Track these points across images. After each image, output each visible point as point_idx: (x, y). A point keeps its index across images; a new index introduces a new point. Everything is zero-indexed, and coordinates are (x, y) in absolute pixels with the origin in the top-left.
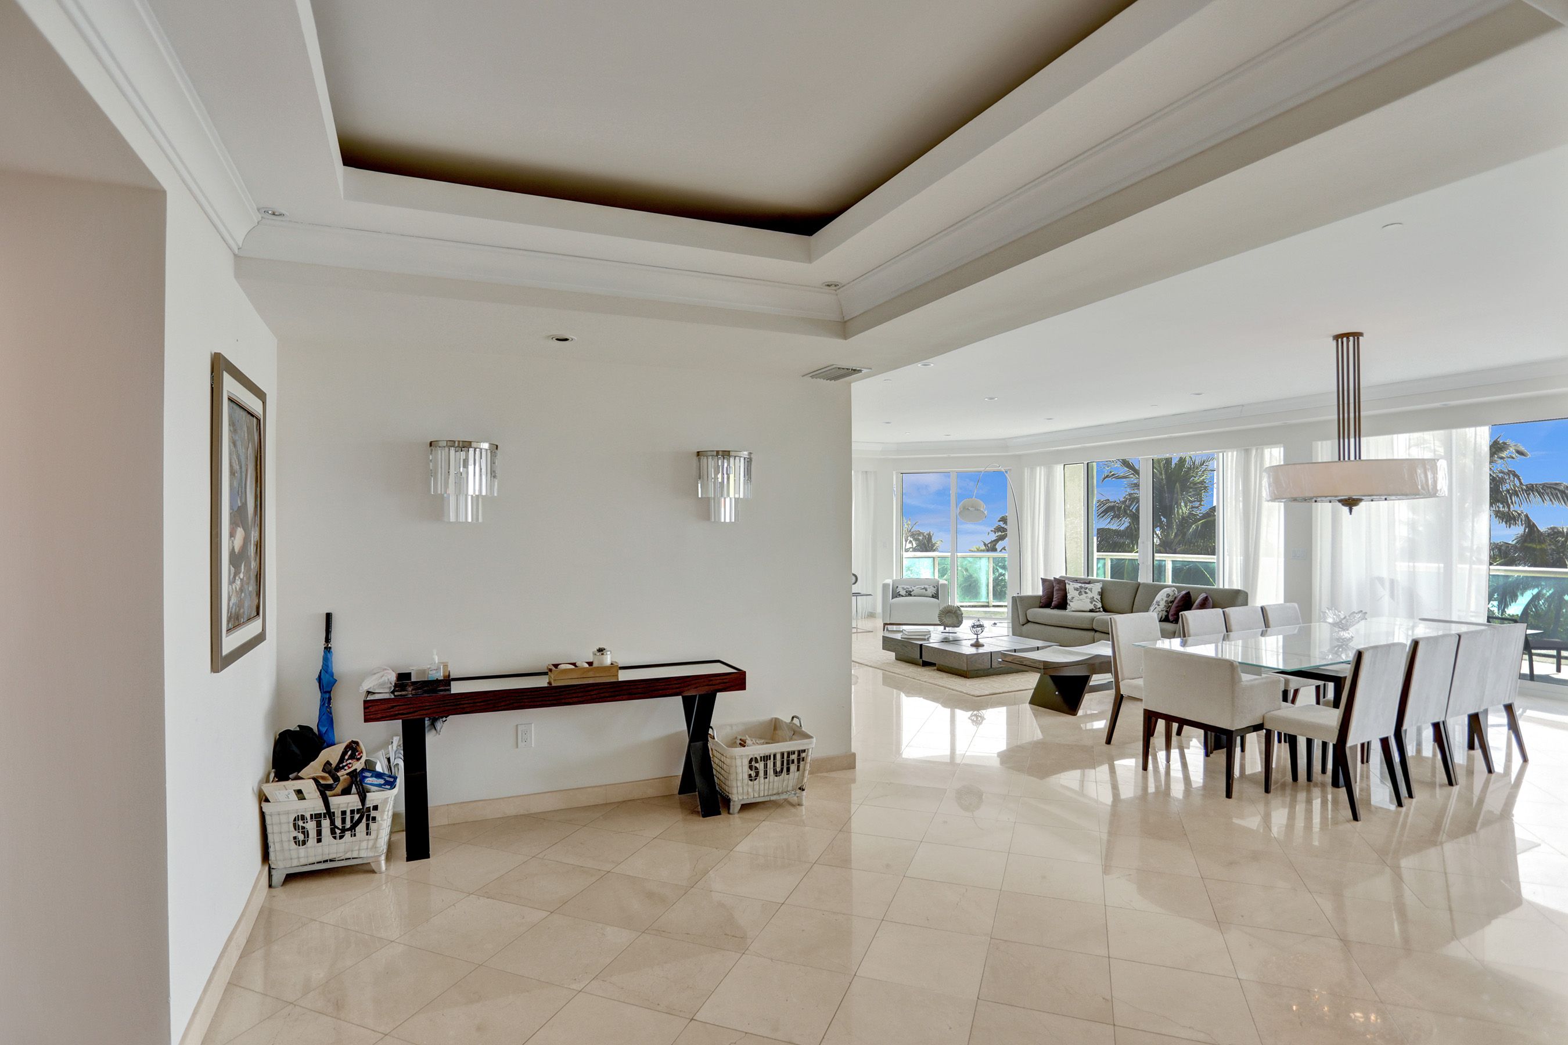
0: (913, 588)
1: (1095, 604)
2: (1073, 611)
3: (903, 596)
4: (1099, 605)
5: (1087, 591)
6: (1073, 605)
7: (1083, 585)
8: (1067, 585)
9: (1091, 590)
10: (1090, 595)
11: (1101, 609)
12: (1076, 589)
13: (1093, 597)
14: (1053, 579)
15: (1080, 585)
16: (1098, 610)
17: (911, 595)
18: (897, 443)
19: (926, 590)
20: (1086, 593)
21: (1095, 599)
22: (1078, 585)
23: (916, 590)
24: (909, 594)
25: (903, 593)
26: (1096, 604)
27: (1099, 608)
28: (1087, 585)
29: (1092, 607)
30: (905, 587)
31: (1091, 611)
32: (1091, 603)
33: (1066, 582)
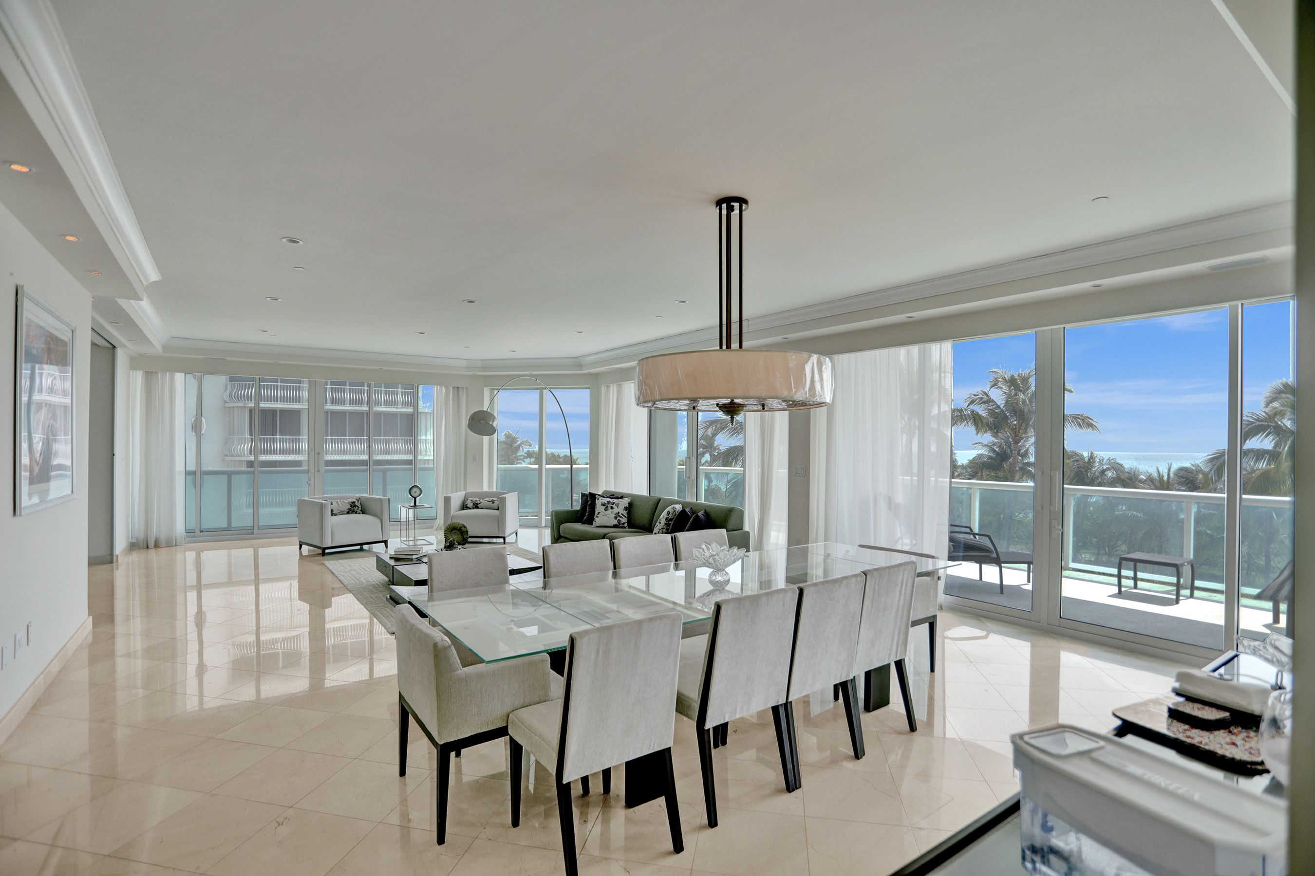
0: (481, 500)
1: (619, 520)
2: (598, 527)
3: (470, 509)
4: (624, 520)
5: (614, 506)
6: (598, 521)
7: (611, 500)
8: (597, 500)
9: (618, 506)
10: (616, 510)
11: (626, 525)
12: (603, 505)
13: (619, 513)
14: (589, 494)
15: (609, 500)
16: (621, 525)
17: (478, 508)
19: (493, 503)
20: (612, 508)
21: (620, 514)
22: (605, 500)
23: (483, 502)
24: (476, 506)
25: (470, 505)
26: (621, 519)
27: (624, 523)
28: (615, 501)
29: (615, 522)
30: (474, 499)
31: (615, 526)
32: (616, 518)
33: (597, 496)
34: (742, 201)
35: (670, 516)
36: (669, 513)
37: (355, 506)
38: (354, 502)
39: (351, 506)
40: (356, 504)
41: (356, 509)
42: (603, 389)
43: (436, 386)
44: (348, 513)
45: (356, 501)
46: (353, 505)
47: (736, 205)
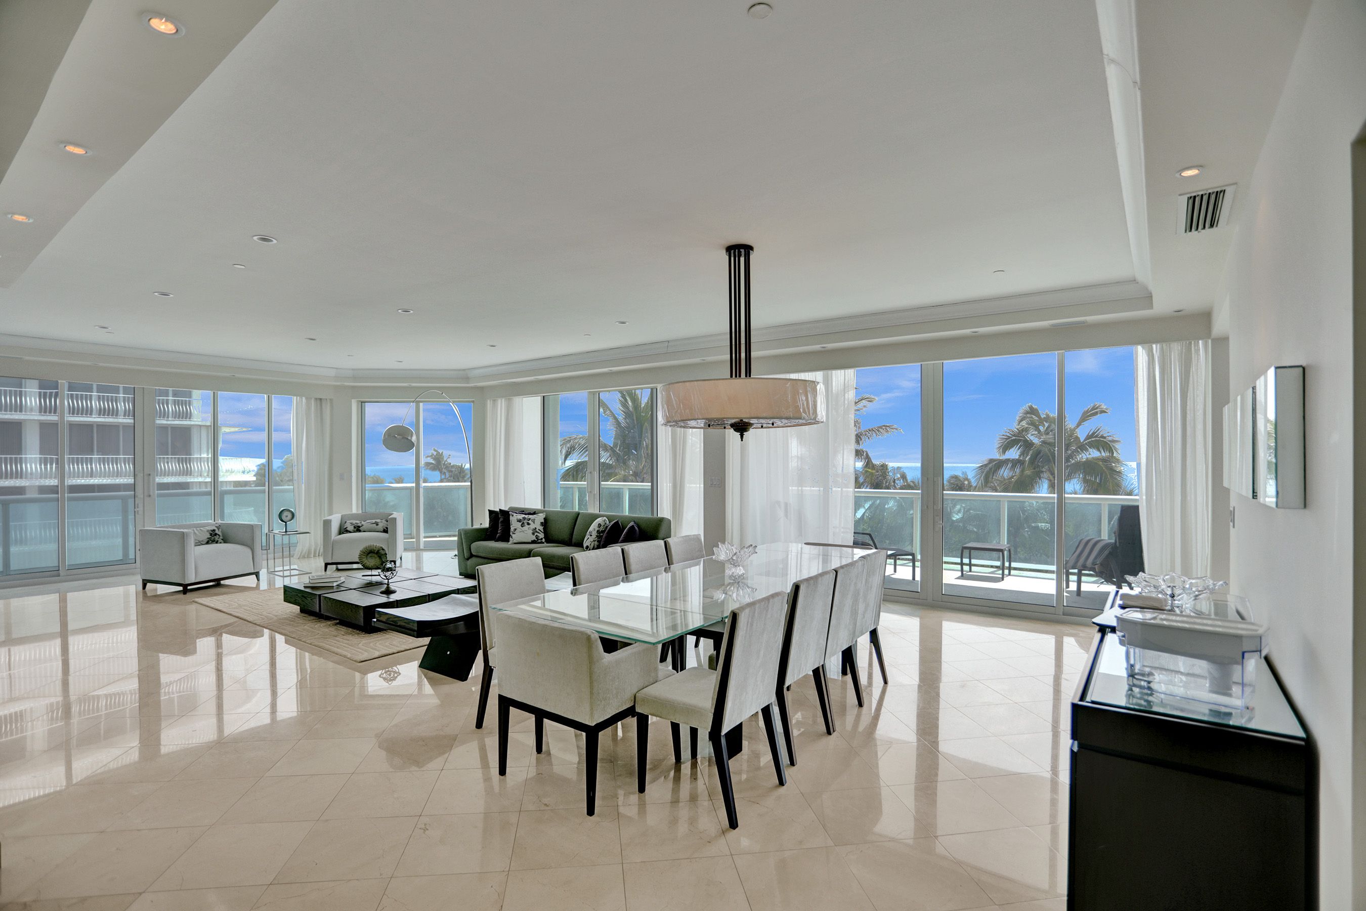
0: (363, 523)
1: (537, 535)
2: (515, 543)
3: (350, 532)
4: (541, 536)
5: (530, 522)
6: (515, 537)
7: (526, 516)
8: (511, 516)
9: (534, 521)
10: (532, 526)
11: (544, 540)
12: (519, 521)
13: (536, 528)
14: (498, 510)
15: (524, 516)
16: (539, 541)
17: (360, 531)
18: (353, 369)
19: (377, 525)
20: (528, 524)
21: (537, 530)
22: (521, 516)
23: (366, 524)
24: (358, 529)
25: (350, 528)
26: (538, 534)
27: (542, 539)
28: (530, 516)
29: (534, 538)
30: (354, 522)
31: (533, 542)
32: (533, 534)
33: (510, 513)
34: (748, 248)
35: (602, 529)
36: (600, 525)
37: (216, 534)
38: (214, 530)
39: (211, 535)
40: (217, 532)
41: (217, 538)
42: (489, 403)
43: (295, 397)
44: (207, 543)
45: (215, 528)
46: (213, 533)
47: (743, 251)
